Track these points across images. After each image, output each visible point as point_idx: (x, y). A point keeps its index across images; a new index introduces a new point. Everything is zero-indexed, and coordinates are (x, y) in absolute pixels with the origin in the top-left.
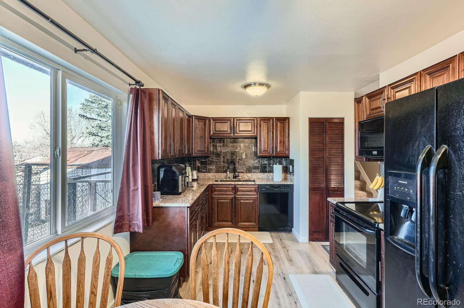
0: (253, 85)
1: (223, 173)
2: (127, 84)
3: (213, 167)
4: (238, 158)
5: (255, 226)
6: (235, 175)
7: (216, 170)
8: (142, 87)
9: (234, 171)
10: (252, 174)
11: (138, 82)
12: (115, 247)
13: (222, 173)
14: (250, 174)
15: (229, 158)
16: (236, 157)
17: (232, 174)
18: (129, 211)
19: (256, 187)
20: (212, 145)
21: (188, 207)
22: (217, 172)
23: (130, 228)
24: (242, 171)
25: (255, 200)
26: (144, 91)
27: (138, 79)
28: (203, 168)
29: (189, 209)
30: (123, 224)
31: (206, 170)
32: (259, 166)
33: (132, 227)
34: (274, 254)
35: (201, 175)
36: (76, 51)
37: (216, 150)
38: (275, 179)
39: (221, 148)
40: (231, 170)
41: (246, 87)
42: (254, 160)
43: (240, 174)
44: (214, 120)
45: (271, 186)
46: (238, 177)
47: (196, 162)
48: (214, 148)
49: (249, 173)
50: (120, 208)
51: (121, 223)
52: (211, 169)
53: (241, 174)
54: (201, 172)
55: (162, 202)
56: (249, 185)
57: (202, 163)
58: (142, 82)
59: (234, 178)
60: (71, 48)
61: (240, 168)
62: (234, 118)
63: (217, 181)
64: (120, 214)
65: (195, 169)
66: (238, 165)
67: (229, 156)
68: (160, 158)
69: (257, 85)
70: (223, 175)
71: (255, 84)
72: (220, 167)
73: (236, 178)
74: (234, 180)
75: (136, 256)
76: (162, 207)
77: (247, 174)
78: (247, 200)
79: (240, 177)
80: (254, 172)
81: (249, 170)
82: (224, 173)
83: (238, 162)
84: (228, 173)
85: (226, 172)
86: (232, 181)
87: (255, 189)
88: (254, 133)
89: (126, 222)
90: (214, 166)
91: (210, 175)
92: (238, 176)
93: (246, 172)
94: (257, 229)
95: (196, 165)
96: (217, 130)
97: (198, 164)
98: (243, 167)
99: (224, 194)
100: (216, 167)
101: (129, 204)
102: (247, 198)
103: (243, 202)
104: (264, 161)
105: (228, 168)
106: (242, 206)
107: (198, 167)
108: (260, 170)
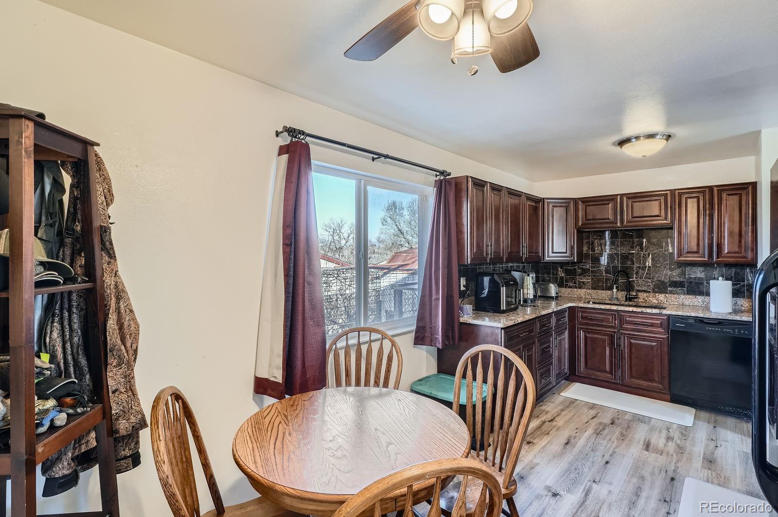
0: (634, 140)
1: (606, 290)
2: (434, 176)
3: (587, 280)
4: (636, 265)
5: (661, 389)
6: (629, 295)
7: (593, 284)
8: (447, 177)
9: (629, 287)
10: (667, 295)
11: (442, 173)
12: (395, 346)
13: (603, 290)
14: (663, 295)
15: (618, 264)
16: (633, 264)
17: (624, 293)
18: (431, 323)
19: (663, 319)
20: (584, 242)
21: (502, 329)
22: (594, 288)
23: (432, 342)
24: (644, 288)
25: (660, 342)
26: (448, 182)
27: (441, 169)
28: (570, 280)
29: (503, 331)
30: (425, 336)
31: (575, 283)
32: (683, 282)
33: (434, 342)
34: (679, 442)
35: (565, 291)
36: (373, 159)
37: (593, 250)
38: (712, 309)
39: (601, 248)
40: (621, 286)
41: (622, 143)
42: (671, 270)
43: (640, 294)
44: (583, 202)
45: (700, 321)
46: (636, 300)
47: (558, 270)
48: (589, 248)
49: (661, 293)
50: (420, 318)
51: (422, 335)
52: (583, 283)
53: (642, 295)
54: (566, 286)
55: (474, 318)
56: (647, 313)
57: (567, 272)
58: (446, 172)
59: (626, 301)
60: (368, 158)
61: (640, 283)
62: (622, 195)
63: (589, 302)
64: (421, 324)
65: (556, 282)
66: (636, 278)
67: (618, 261)
68: (469, 263)
69: (642, 138)
70: (604, 294)
71: (637, 138)
72: (599, 281)
73: (630, 301)
74: (627, 303)
75: (441, 377)
76: (470, 324)
77: (657, 294)
78: (644, 340)
79: (640, 300)
80: (671, 292)
81: (661, 288)
82: (609, 290)
83: (637, 273)
84: (615, 290)
85: (611, 288)
86: (623, 305)
87: (661, 324)
88: (666, 219)
89: (428, 334)
90: (588, 278)
91: (582, 292)
92: (636, 298)
93: (654, 292)
94: (668, 397)
95: (557, 274)
96: (588, 218)
97: (561, 274)
98: (648, 282)
99: (598, 325)
100: (592, 279)
101: (431, 315)
102: (644, 336)
103: (636, 344)
104: (695, 272)
105: (616, 282)
106: (633, 350)
107: (562, 278)
108: (685, 289)
